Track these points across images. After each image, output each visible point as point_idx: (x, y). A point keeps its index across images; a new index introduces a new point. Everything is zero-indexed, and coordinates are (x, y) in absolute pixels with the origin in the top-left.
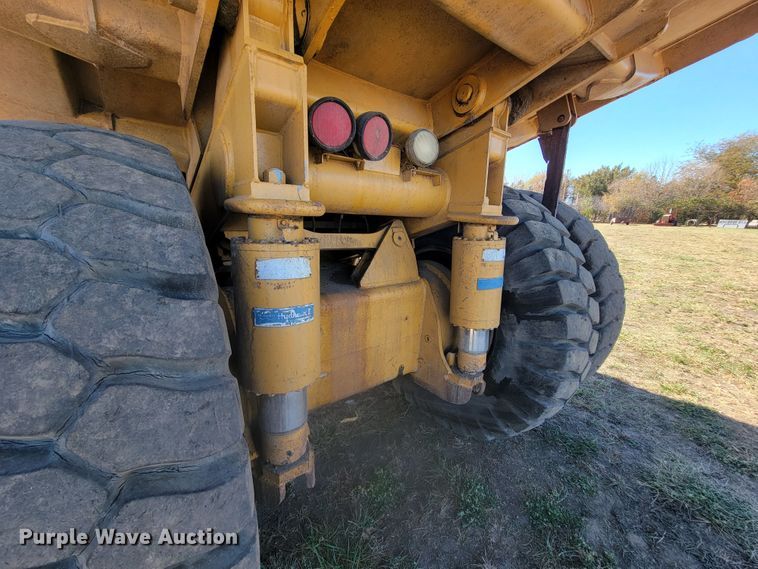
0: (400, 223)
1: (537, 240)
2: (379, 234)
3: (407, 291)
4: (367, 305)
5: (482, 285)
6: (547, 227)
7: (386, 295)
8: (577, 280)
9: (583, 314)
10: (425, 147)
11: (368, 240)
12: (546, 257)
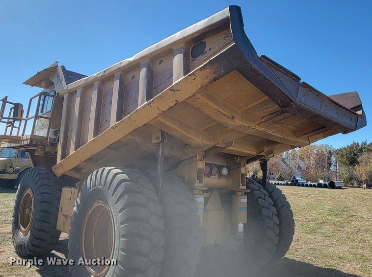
0: (216, 190)
2: (210, 194)
3: (219, 212)
4: (207, 215)
5: (241, 209)
6: (260, 193)
7: (212, 213)
8: (268, 209)
9: (271, 219)
10: (225, 171)
11: (207, 195)
12: (258, 201)
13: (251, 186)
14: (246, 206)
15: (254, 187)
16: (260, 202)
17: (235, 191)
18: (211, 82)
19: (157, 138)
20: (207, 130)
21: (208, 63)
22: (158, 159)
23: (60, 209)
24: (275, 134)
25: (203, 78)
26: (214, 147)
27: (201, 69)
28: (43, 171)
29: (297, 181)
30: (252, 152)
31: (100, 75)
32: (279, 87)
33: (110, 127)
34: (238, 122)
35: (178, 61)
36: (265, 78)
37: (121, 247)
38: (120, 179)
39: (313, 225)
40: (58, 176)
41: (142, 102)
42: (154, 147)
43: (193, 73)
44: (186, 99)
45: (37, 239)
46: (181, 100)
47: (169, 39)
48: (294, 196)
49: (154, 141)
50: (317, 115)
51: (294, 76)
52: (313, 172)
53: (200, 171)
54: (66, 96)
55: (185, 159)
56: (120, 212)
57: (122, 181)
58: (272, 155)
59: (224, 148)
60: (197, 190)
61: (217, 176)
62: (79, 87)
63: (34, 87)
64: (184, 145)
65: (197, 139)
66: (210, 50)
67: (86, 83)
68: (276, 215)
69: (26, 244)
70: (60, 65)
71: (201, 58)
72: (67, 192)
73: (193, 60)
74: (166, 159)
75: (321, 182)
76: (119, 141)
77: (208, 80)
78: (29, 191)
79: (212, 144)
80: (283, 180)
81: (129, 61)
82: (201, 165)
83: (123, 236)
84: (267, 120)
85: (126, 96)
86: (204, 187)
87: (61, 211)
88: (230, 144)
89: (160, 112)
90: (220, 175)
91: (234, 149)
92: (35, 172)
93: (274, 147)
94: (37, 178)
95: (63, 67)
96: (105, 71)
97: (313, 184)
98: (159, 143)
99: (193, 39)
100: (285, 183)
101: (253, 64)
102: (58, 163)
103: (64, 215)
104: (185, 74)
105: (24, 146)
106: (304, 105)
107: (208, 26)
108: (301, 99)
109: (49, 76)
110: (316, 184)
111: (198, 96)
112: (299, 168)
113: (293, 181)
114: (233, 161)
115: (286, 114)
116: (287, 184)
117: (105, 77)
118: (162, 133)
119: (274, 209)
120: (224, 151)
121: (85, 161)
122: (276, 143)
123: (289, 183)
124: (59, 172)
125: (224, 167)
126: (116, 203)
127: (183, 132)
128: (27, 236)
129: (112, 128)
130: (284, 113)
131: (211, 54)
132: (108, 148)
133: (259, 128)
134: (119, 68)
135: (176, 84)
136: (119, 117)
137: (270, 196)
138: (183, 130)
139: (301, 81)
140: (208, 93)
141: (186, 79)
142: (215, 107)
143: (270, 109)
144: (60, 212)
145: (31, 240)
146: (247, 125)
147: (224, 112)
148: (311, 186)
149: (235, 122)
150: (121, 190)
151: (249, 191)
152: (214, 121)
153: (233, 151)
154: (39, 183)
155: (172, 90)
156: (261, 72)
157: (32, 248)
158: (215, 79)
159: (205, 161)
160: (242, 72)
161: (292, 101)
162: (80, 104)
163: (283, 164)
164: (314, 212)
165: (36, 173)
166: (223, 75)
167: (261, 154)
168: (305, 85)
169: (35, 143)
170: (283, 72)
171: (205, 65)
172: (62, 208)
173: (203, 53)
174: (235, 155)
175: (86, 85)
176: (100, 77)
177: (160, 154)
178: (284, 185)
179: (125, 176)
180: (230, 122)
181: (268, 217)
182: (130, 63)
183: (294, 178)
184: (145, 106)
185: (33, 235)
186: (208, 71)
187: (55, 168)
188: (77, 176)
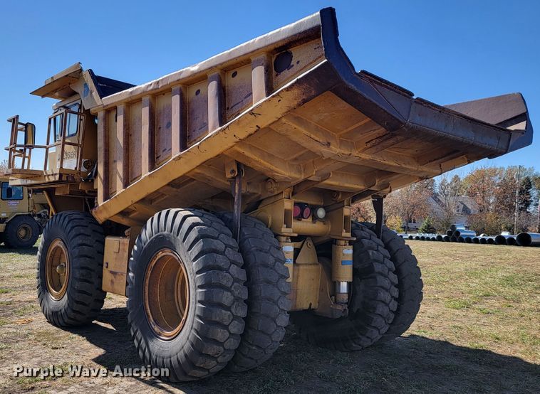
0: (310, 238)
1: (365, 247)
2: (301, 243)
3: (313, 267)
4: (299, 270)
5: (344, 263)
6: (371, 241)
7: (305, 267)
8: (383, 263)
9: (385, 277)
10: (321, 213)
11: (298, 244)
12: (368, 253)
13: (359, 232)
14: (350, 259)
15: (363, 235)
16: (371, 254)
17: (336, 239)
18: (299, 105)
19: (233, 171)
20: (296, 159)
21: (296, 82)
22: (234, 198)
23: (105, 265)
24: (387, 162)
25: (290, 100)
26: (306, 181)
27: (287, 89)
28: (75, 216)
29: (458, 233)
30: (358, 186)
31: (151, 87)
32: (384, 108)
33: (173, 158)
34: (335, 149)
35: (257, 76)
36: (365, 99)
37: (198, 299)
38: (191, 222)
39: (468, 298)
40: (100, 222)
41: (213, 128)
42: (229, 183)
43: (278, 94)
44: (270, 125)
45: (78, 302)
46: (263, 125)
47: (245, 46)
48: (447, 258)
49: (229, 175)
50: (441, 137)
51: (405, 91)
52: (489, 218)
53: (287, 213)
54: (101, 114)
55: (267, 198)
56: (194, 260)
57: (194, 225)
58: (388, 189)
59: (319, 182)
60: (284, 236)
61: (310, 220)
62: (120, 102)
63: (46, 98)
64: (267, 179)
65: (283, 172)
66: (298, 62)
67: (130, 97)
68: (394, 273)
69: (63, 311)
70: (85, 69)
71: (286, 73)
72: (112, 243)
73: (277, 75)
74: (244, 197)
75: (505, 234)
76: (183, 176)
77: (296, 103)
78: (58, 243)
79: (302, 177)
80: (433, 232)
81: (193, 71)
82: (289, 205)
83: (201, 287)
84: (374, 146)
85: (189, 118)
86: (294, 232)
87: (107, 267)
88: (327, 176)
89: (238, 140)
90: (315, 218)
91: (333, 182)
92: (65, 218)
93: (390, 179)
94: (70, 225)
95: (91, 72)
96: (158, 83)
97: (487, 238)
98: (234, 178)
99: (276, 49)
100: (435, 236)
101: (350, 84)
102: (100, 205)
103: (112, 272)
104: (268, 94)
105: (49, 183)
106: (419, 127)
107: (295, 35)
108: (416, 119)
109: (70, 84)
110: (494, 238)
111: (284, 120)
112: (466, 210)
113: (450, 233)
114: (332, 199)
115: (399, 138)
116: (440, 239)
117: (157, 91)
118: (238, 164)
119: (391, 264)
120: (319, 186)
121: (137, 202)
122: (392, 173)
123: (443, 236)
124: (101, 217)
125: (320, 207)
126: (189, 250)
127: (265, 163)
128: (63, 300)
129: (174, 159)
130: (395, 135)
131: (299, 68)
132: (168, 185)
133: (364, 156)
134: (178, 80)
135: (257, 107)
136: (183, 146)
137: (387, 247)
138: (265, 161)
139: (414, 97)
140: (296, 115)
141: (269, 100)
142: (306, 132)
143: (377, 131)
144: (104, 268)
145: (69, 304)
146: (347, 152)
147: (316, 139)
148: (483, 241)
149: (331, 149)
150: (193, 235)
151: (355, 239)
152: (305, 148)
153: (331, 185)
154: (74, 232)
155: (251, 113)
156: (359, 92)
157: (72, 315)
158: (304, 101)
159: (293, 200)
160: (336, 92)
161: (402, 123)
162: (125, 126)
163: (434, 204)
164: (477, 281)
165: (67, 219)
166: (314, 97)
167: (372, 189)
168: (421, 101)
169: (66, 179)
170: (389, 88)
171: (293, 85)
172: (107, 264)
173: (289, 67)
174: (335, 191)
175: (130, 100)
176: (152, 90)
177: (237, 191)
178: (433, 239)
179: (197, 219)
180: (324, 150)
181: (382, 274)
182: (194, 74)
183: (453, 227)
184: (217, 133)
185: (72, 299)
186: (296, 91)
187: (96, 212)
188: (124, 222)
